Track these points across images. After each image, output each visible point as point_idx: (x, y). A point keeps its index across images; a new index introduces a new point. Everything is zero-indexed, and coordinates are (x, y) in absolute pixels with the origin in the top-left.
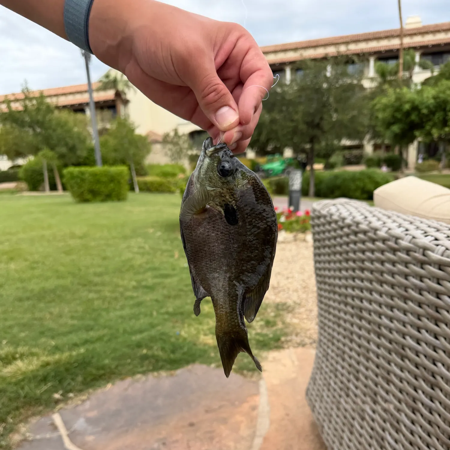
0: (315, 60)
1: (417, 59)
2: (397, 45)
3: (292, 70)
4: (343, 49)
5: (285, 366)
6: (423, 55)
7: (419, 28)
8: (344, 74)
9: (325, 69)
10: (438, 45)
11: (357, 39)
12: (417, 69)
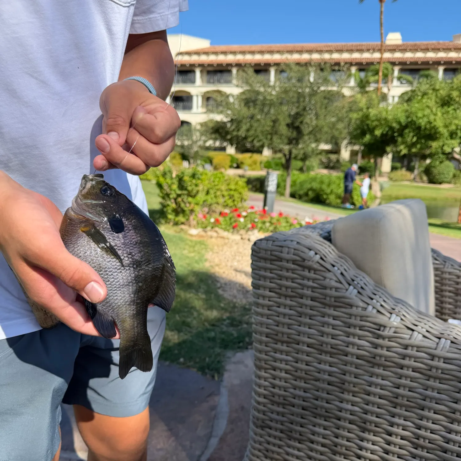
0: (298, 64)
1: (396, 73)
2: (378, 58)
3: (276, 71)
4: (327, 56)
5: (246, 366)
6: (402, 71)
7: (398, 45)
8: (326, 81)
9: (309, 74)
10: (416, 63)
11: (340, 49)
12: (396, 82)
